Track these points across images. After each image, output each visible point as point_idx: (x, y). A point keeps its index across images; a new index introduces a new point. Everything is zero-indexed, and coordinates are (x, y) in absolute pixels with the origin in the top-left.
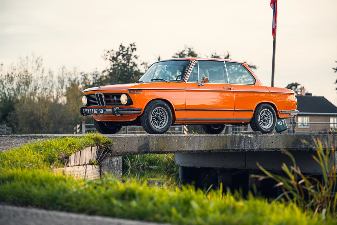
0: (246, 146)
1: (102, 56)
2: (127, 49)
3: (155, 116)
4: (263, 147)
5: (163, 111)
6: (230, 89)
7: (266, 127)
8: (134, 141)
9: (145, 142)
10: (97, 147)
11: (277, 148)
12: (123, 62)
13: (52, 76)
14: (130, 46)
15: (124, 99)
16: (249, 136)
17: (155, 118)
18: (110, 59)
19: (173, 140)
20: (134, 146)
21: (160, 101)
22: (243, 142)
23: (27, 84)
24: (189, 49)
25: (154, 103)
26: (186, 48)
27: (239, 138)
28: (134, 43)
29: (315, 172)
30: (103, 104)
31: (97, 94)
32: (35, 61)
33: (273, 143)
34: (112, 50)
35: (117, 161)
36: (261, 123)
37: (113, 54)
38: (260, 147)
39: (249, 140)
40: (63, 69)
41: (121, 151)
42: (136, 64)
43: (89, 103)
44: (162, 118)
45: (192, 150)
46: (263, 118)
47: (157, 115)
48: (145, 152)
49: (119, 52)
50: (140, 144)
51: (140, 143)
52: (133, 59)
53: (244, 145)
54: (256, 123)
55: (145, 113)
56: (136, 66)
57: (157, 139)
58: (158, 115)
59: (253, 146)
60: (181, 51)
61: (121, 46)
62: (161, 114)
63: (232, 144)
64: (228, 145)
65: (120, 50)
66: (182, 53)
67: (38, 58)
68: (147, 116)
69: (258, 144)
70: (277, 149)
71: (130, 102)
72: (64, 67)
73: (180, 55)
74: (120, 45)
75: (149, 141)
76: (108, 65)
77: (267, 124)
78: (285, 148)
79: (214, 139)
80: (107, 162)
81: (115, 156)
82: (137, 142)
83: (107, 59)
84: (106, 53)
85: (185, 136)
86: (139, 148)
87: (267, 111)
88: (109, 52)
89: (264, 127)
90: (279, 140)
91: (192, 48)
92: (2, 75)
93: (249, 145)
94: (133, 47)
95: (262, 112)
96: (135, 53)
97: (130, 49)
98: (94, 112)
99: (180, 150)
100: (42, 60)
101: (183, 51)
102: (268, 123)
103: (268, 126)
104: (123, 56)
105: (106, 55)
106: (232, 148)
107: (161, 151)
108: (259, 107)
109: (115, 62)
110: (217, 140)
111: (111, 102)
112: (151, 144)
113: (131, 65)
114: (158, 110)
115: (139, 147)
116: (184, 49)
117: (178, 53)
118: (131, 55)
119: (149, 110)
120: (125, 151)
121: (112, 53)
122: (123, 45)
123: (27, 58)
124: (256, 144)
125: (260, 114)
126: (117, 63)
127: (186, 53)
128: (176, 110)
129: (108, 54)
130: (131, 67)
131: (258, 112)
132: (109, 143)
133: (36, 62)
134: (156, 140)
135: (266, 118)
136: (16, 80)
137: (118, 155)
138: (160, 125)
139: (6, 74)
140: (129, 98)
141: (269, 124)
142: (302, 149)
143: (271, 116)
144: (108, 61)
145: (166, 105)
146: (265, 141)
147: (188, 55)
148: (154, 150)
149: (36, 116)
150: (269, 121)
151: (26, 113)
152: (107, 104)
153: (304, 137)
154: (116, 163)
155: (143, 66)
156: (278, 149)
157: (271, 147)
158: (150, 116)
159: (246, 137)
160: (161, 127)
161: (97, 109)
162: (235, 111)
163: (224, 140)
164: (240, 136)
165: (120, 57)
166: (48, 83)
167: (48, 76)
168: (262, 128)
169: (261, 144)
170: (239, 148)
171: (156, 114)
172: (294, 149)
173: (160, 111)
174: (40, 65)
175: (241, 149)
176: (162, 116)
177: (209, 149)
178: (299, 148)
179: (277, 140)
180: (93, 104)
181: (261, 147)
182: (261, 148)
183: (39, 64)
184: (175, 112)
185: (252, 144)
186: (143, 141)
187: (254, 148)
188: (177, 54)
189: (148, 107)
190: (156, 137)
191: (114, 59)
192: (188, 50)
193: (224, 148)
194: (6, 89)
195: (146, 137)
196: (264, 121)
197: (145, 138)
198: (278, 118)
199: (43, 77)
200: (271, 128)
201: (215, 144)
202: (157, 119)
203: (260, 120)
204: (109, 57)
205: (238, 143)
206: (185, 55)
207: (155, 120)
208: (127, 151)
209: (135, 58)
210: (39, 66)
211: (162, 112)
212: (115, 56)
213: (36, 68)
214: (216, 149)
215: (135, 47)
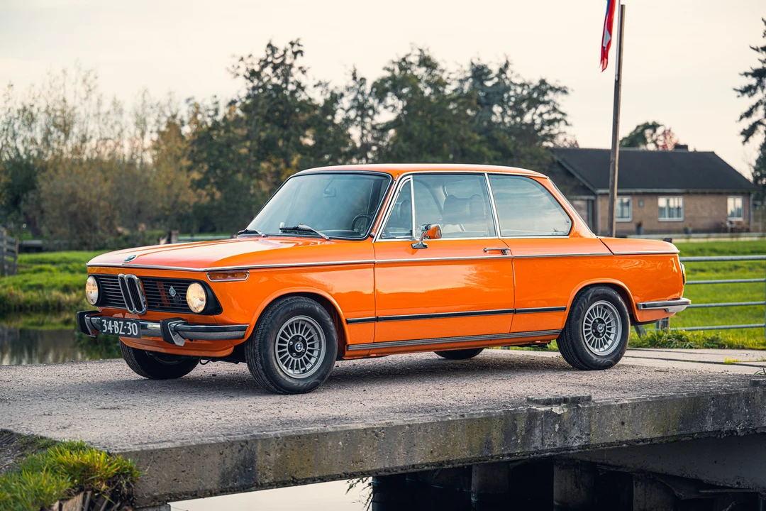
0: (547, 442)
1: (228, 70)
2: (282, 53)
3: (286, 343)
4: (595, 440)
5: (309, 326)
6: (503, 252)
7: (602, 349)
8: (207, 456)
9: (242, 458)
10: (85, 494)
11: (636, 438)
12: (275, 80)
13: (121, 112)
14: (289, 46)
15: (196, 297)
16: (556, 409)
17: (287, 349)
18: (245, 76)
19: (330, 444)
20: (207, 474)
21: (303, 299)
22: (537, 431)
23: (65, 128)
24: (421, 50)
25: (286, 307)
26: (412, 49)
27: (526, 420)
28: (298, 39)
29: (739, 483)
30: (139, 308)
31: (122, 279)
32: (80, 80)
33: (626, 426)
34: (250, 56)
36: (587, 342)
37: (252, 64)
38: (587, 440)
39: (555, 422)
40: (143, 96)
41: (168, 491)
42: (302, 85)
43: (103, 299)
44: (308, 348)
45: (387, 466)
46: (594, 327)
47: (293, 338)
48: (241, 486)
49: (265, 60)
50: (228, 466)
51: (228, 460)
52: (296, 75)
53: (542, 439)
54: (575, 342)
55: (258, 337)
56: (303, 89)
57: (281, 446)
58: (295, 339)
59: (566, 439)
60: (402, 56)
61: (269, 45)
62: (305, 337)
63: (505, 439)
64: (494, 441)
65: (268, 56)
66: (404, 60)
67: (88, 73)
68: (264, 346)
69: (582, 433)
70: (635, 441)
71: (213, 306)
72: (146, 91)
73: (399, 64)
74: (267, 43)
75: (253, 454)
76: (240, 89)
77: (605, 343)
78: (660, 435)
79: (454, 429)
81: (146, 507)
82: (217, 459)
83: (238, 75)
84: (236, 62)
85: (365, 427)
86: (224, 477)
87: (605, 307)
88: (242, 59)
89: (596, 351)
90: (643, 415)
91: (428, 50)
92: (11, 110)
93: (555, 435)
94: (296, 48)
95: (591, 311)
96: (299, 61)
97: (289, 53)
98: (113, 328)
99: (350, 471)
100: (96, 78)
101: (408, 55)
102: (608, 339)
103: (606, 347)
104: (275, 67)
105: (236, 67)
106: (505, 449)
107: (293, 478)
108: (582, 298)
109: (256, 82)
110: (463, 431)
111: (160, 301)
112: (260, 461)
113: (291, 87)
114: (297, 325)
115: (223, 474)
116: (408, 52)
117: (396, 60)
118: (291, 66)
119: (268, 328)
120: (178, 490)
121: (249, 61)
122: (274, 44)
123: (64, 72)
124: (575, 432)
125: (586, 317)
126: (261, 84)
127: (414, 59)
128: (348, 322)
129: (241, 64)
130: (293, 93)
131: (580, 312)
132: (125, 476)
133: (84, 81)
134: (277, 448)
135: (600, 328)
136: (42, 120)
137: (158, 503)
138: (302, 366)
139: (20, 107)
140: (210, 293)
141: (610, 342)
142: (706, 435)
143: (616, 321)
144: (242, 80)
145: (317, 308)
146: (602, 421)
147: (417, 63)
149: (83, 203)
150: (609, 334)
151: (60, 196)
152: (151, 306)
153: (713, 399)
155: (319, 89)
156: (638, 442)
157: (620, 436)
158: (272, 344)
159: (546, 413)
160: (304, 372)
161: (122, 323)
162: (515, 312)
163: (484, 429)
164: (530, 414)
165: (268, 70)
166: (112, 127)
167: (112, 112)
168: (591, 355)
169: (590, 430)
170: (527, 449)
171: (290, 338)
172: (684, 435)
173: (302, 326)
174: (92, 87)
175: (532, 450)
176: (307, 340)
177: (437, 459)
178: (699, 434)
179: (635, 415)
180: (114, 301)
181: (590, 440)
182: (592, 442)
183: (89, 86)
184: (347, 327)
185: (564, 433)
186: (236, 455)
187: (570, 445)
188: (394, 63)
189: (267, 319)
190: (278, 438)
191: (254, 74)
192: (419, 53)
193: (481, 452)
194: (19, 140)
195: (247, 442)
196: (597, 334)
197: (243, 444)
198: (635, 322)
199: (99, 114)
200: (616, 354)
201: (455, 444)
202: (292, 349)
203: (586, 332)
204: (243, 71)
205: (523, 433)
206: (411, 63)
207: (288, 353)
208: (184, 491)
209: (300, 73)
210: (90, 90)
211: (307, 329)
212: (257, 68)
213: (84, 95)
214: (459, 458)
215: (300, 48)
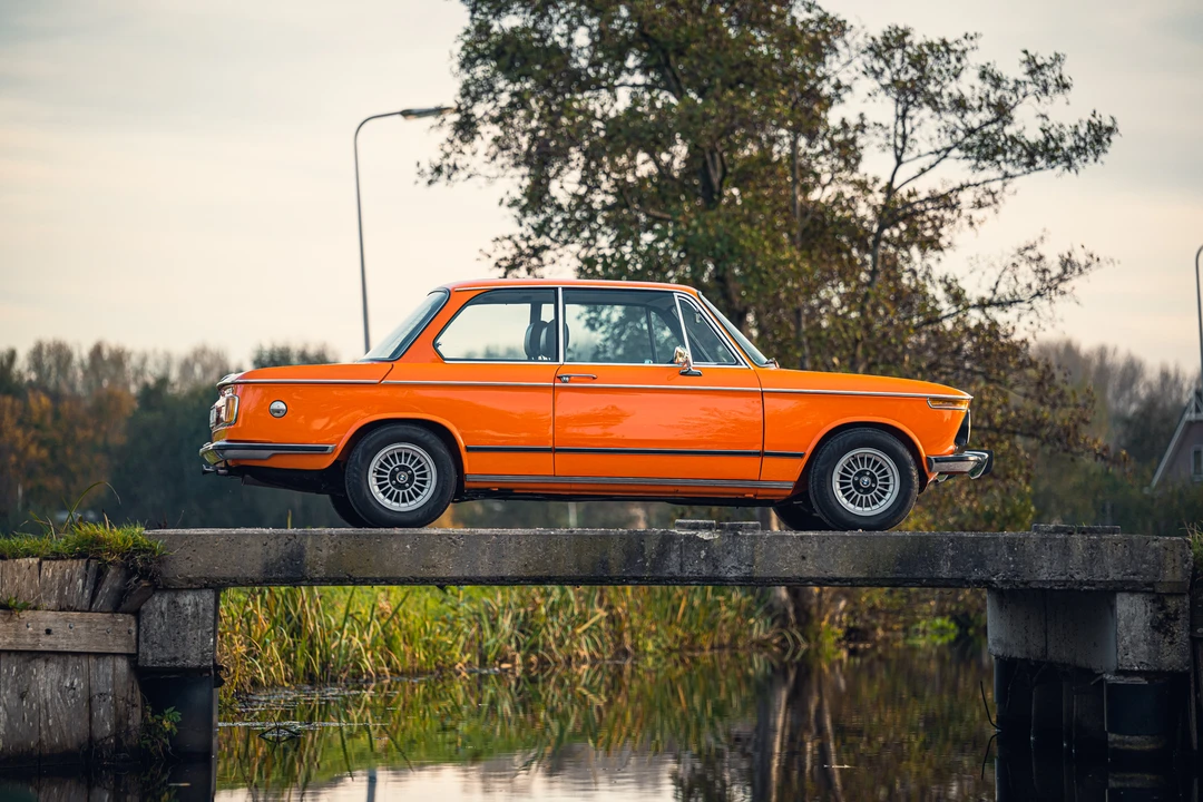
0: (688, 569)
4: (758, 573)
8: (248, 546)
9: (289, 551)
10: (88, 561)
11: (826, 575)
16: (703, 535)
19: (395, 546)
20: (248, 563)
22: (674, 556)
27: (658, 542)
33: (809, 561)
35: (197, 605)
38: (747, 571)
39: (700, 549)
41: (202, 575)
45: (467, 574)
48: (287, 578)
50: (272, 557)
51: (272, 552)
53: (681, 565)
57: (336, 543)
59: (717, 567)
63: (628, 560)
64: (612, 562)
69: (741, 563)
70: (824, 579)
75: (302, 548)
78: (863, 576)
79: (556, 545)
80: (161, 607)
82: (260, 549)
86: (268, 568)
90: (835, 550)
93: (700, 563)
99: (419, 576)
106: (627, 571)
107: (351, 576)
110: (569, 547)
112: (309, 556)
115: (267, 564)
120: (214, 575)
124: (729, 562)
134: (330, 544)
142: (941, 583)
146: (771, 553)
148: (322, 571)
153: (952, 541)
154: (190, 610)
156: (831, 581)
157: (800, 571)
159: (688, 538)
163: (598, 547)
164: (666, 537)
169: (753, 561)
170: (658, 574)
172: (907, 580)
175: (666, 575)
177: (533, 574)
178: (930, 580)
179: (824, 549)
181: (752, 572)
182: (756, 575)
185: (713, 561)
186: (282, 547)
187: (723, 574)
190: (332, 535)
193: (594, 571)
195: (295, 536)
197: (290, 537)
201: (558, 559)
205: (654, 556)
208: (220, 576)
214: (562, 574)
